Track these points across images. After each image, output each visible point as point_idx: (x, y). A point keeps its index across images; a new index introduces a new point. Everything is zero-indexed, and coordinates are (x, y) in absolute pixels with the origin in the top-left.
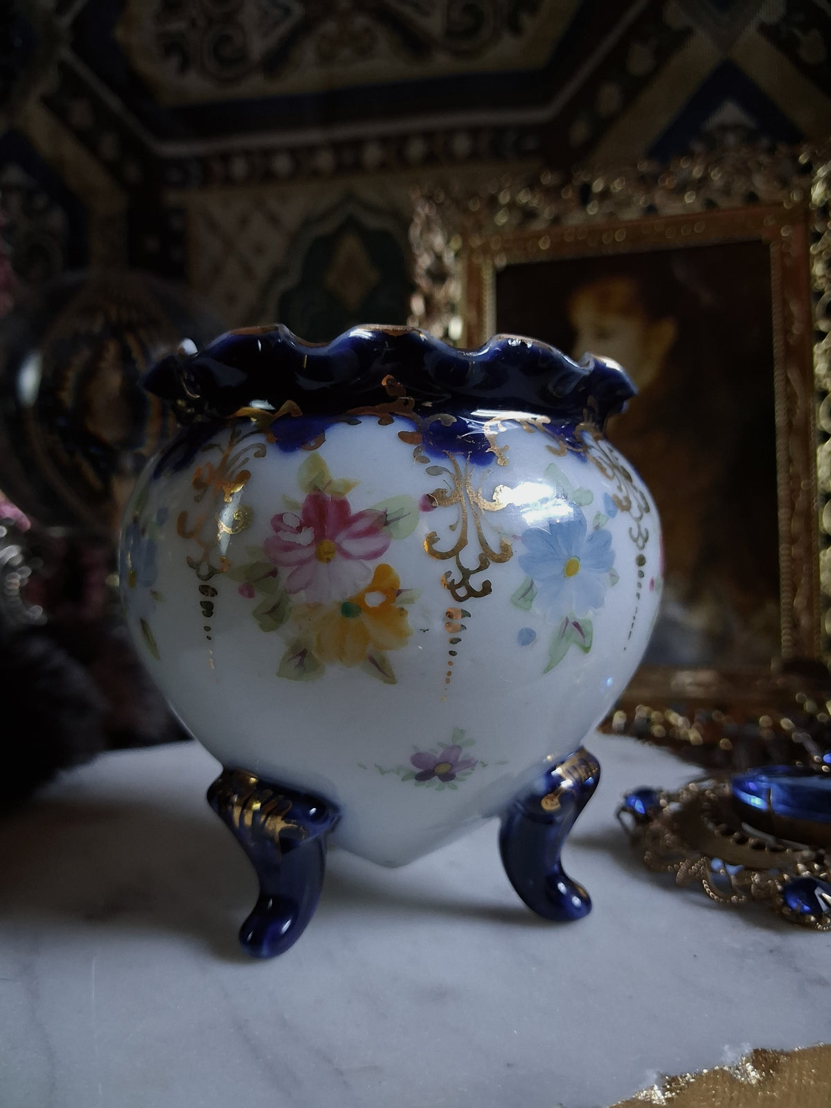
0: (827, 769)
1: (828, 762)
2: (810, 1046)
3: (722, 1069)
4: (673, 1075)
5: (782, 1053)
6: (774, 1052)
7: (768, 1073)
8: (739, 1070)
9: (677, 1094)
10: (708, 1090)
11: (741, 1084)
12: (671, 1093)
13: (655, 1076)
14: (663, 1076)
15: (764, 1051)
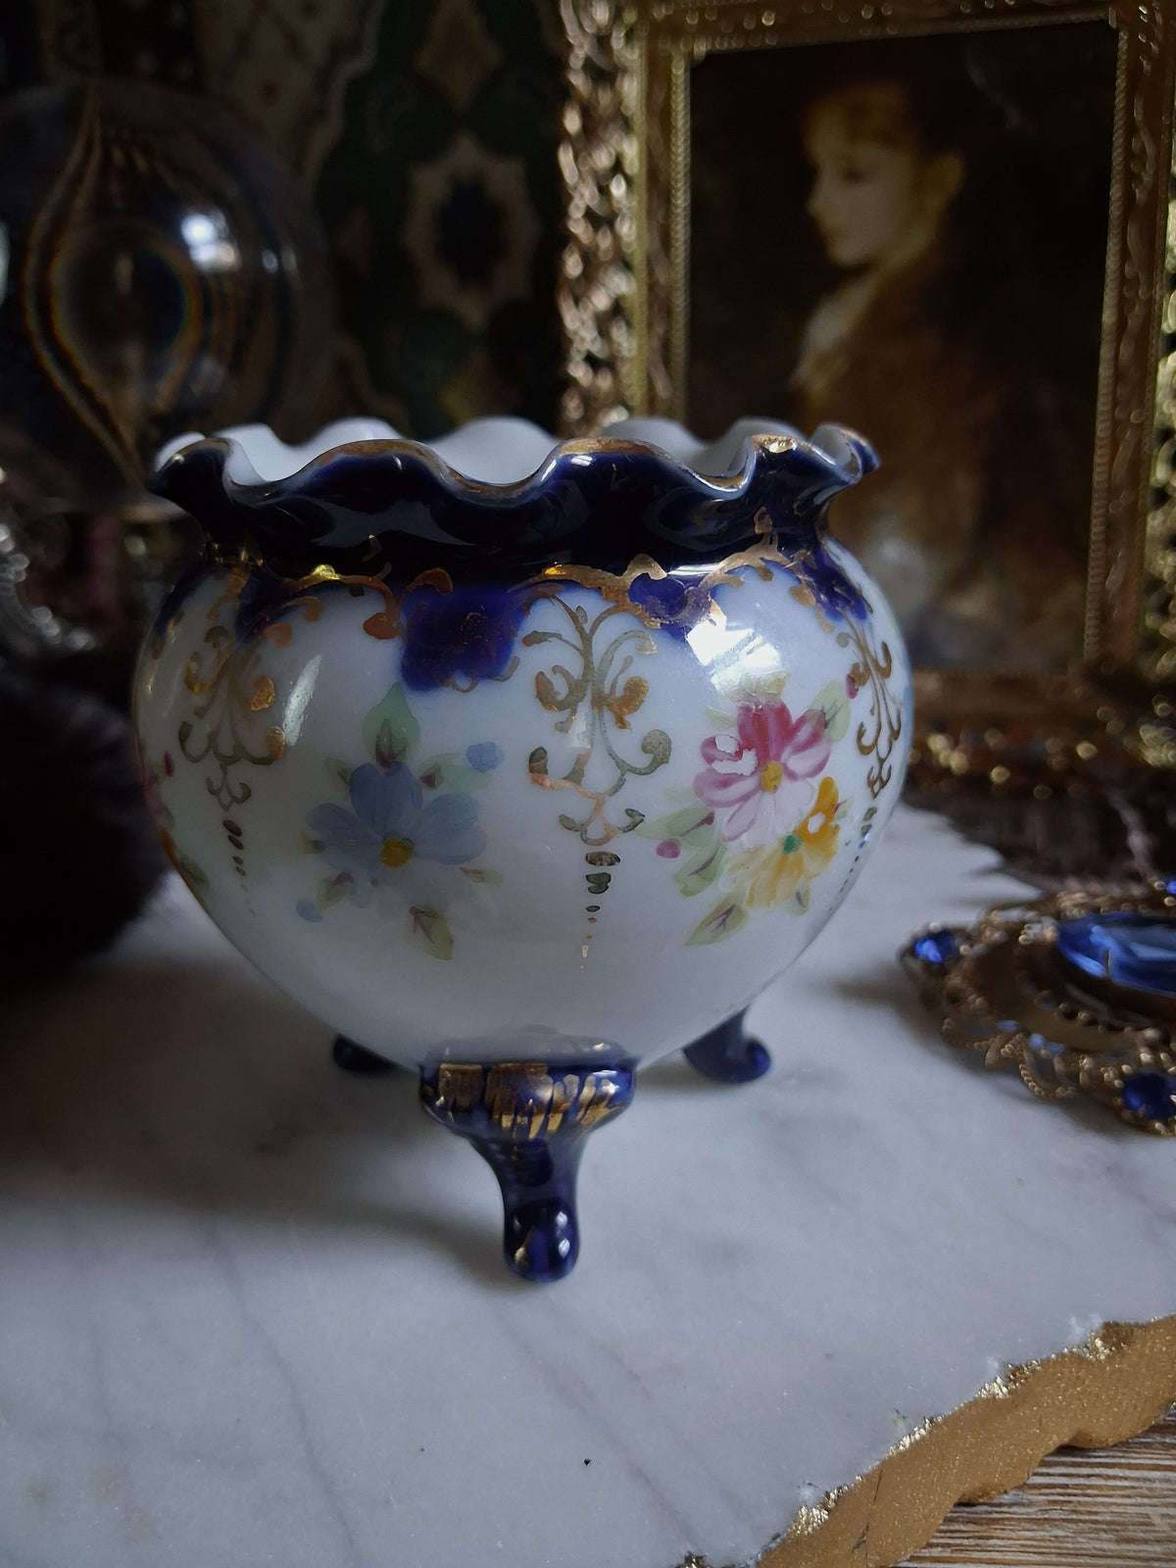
0: (1172, 902)
1: (1174, 892)
2: (1167, 1315)
3: (1071, 1352)
4: (1017, 1363)
5: (1137, 1325)
6: (1129, 1325)
7: (1119, 1348)
8: (1088, 1348)
9: (1021, 1384)
10: (1054, 1374)
11: (1090, 1363)
12: (1015, 1383)
13: (996, 1365)
14: (1004, 1365)
15: (1117, 1324)
